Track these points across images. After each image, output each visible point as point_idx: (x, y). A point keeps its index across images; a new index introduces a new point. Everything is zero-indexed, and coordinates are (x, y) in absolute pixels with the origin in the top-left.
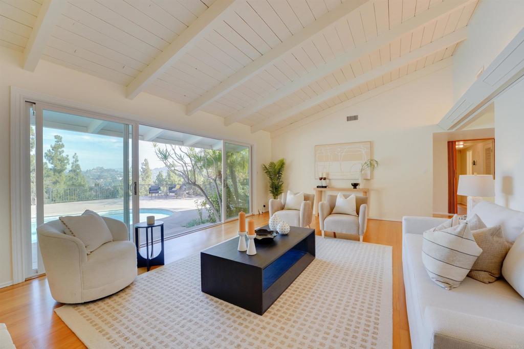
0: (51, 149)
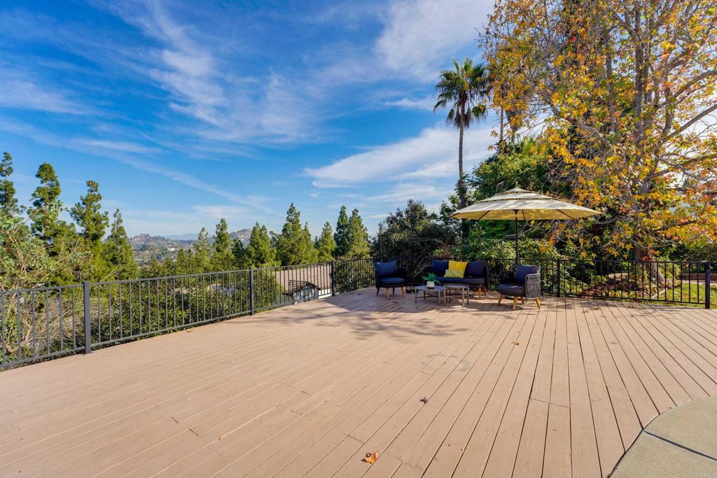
0: (81, 202)
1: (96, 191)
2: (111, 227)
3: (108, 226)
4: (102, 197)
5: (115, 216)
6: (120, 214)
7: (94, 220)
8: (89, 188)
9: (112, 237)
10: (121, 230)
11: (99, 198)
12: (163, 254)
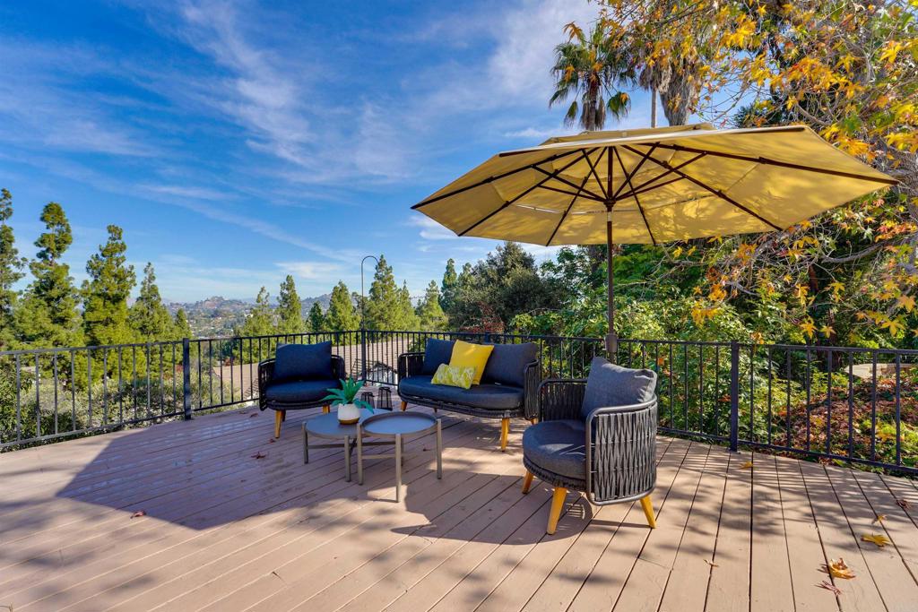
0: (99, 253)
1: (119, 238)
2: (140, 286)
3: (135, 285)
4: (127, 248)
5: (146, 271)
6: (152, 269)
7: (116, 276)
8: (110, 235)
9: (141, 298)
10: (154, 290)
11: (123, 248)
12: (238, 321)
